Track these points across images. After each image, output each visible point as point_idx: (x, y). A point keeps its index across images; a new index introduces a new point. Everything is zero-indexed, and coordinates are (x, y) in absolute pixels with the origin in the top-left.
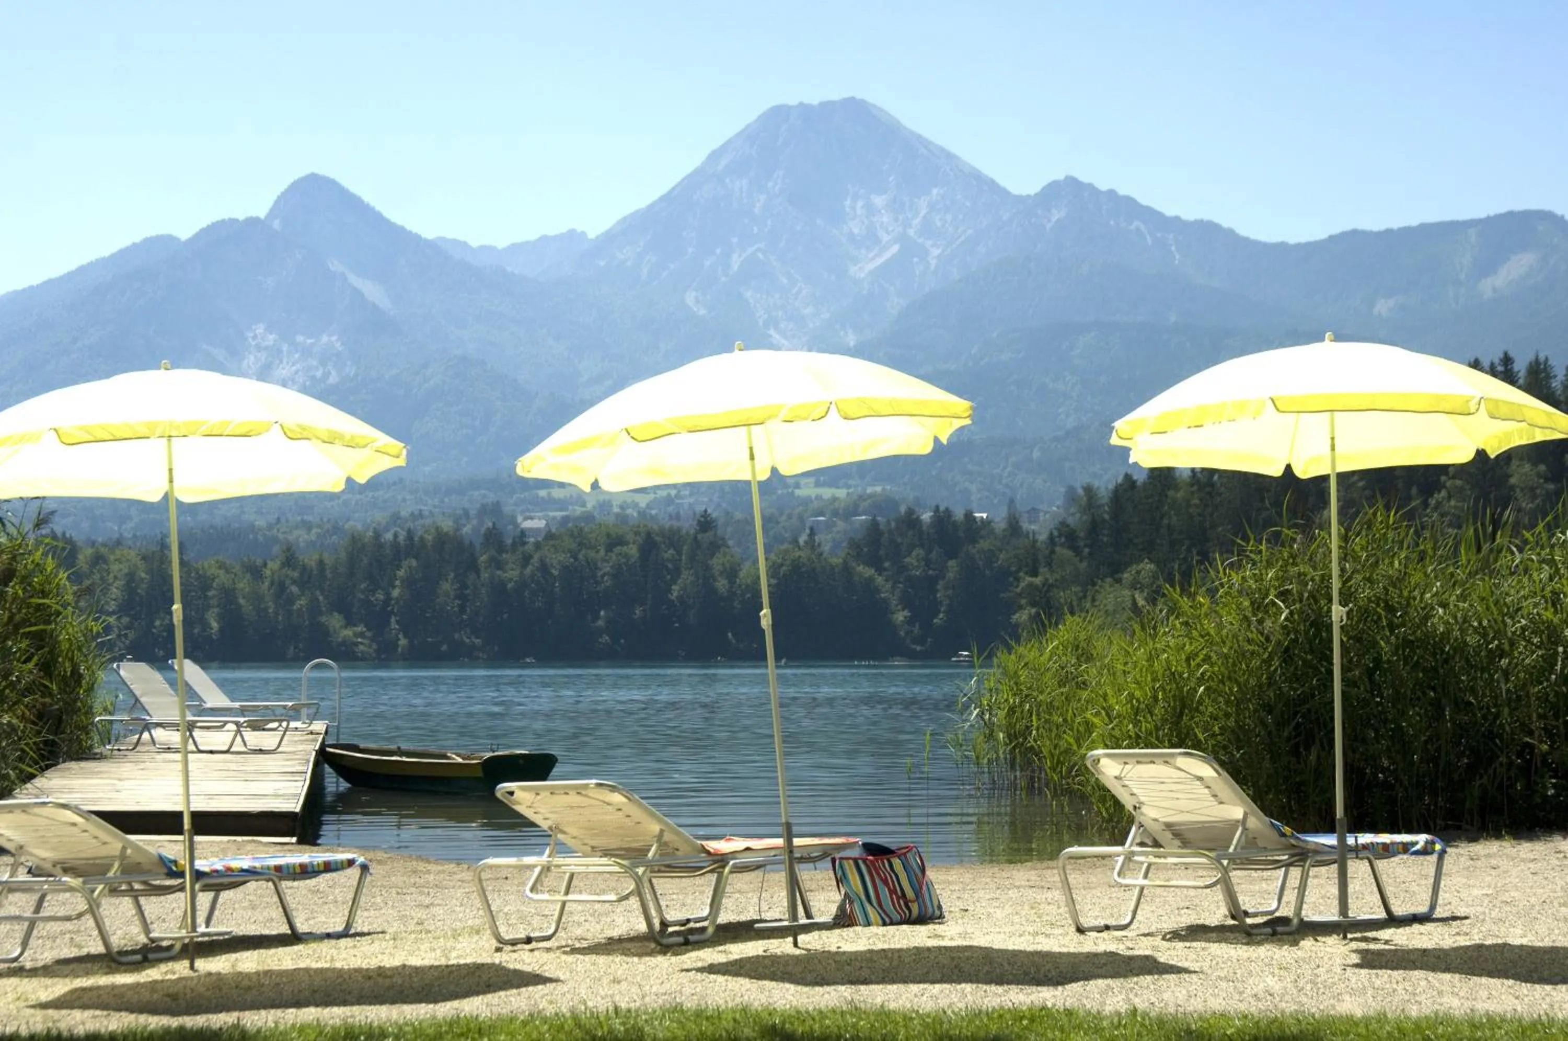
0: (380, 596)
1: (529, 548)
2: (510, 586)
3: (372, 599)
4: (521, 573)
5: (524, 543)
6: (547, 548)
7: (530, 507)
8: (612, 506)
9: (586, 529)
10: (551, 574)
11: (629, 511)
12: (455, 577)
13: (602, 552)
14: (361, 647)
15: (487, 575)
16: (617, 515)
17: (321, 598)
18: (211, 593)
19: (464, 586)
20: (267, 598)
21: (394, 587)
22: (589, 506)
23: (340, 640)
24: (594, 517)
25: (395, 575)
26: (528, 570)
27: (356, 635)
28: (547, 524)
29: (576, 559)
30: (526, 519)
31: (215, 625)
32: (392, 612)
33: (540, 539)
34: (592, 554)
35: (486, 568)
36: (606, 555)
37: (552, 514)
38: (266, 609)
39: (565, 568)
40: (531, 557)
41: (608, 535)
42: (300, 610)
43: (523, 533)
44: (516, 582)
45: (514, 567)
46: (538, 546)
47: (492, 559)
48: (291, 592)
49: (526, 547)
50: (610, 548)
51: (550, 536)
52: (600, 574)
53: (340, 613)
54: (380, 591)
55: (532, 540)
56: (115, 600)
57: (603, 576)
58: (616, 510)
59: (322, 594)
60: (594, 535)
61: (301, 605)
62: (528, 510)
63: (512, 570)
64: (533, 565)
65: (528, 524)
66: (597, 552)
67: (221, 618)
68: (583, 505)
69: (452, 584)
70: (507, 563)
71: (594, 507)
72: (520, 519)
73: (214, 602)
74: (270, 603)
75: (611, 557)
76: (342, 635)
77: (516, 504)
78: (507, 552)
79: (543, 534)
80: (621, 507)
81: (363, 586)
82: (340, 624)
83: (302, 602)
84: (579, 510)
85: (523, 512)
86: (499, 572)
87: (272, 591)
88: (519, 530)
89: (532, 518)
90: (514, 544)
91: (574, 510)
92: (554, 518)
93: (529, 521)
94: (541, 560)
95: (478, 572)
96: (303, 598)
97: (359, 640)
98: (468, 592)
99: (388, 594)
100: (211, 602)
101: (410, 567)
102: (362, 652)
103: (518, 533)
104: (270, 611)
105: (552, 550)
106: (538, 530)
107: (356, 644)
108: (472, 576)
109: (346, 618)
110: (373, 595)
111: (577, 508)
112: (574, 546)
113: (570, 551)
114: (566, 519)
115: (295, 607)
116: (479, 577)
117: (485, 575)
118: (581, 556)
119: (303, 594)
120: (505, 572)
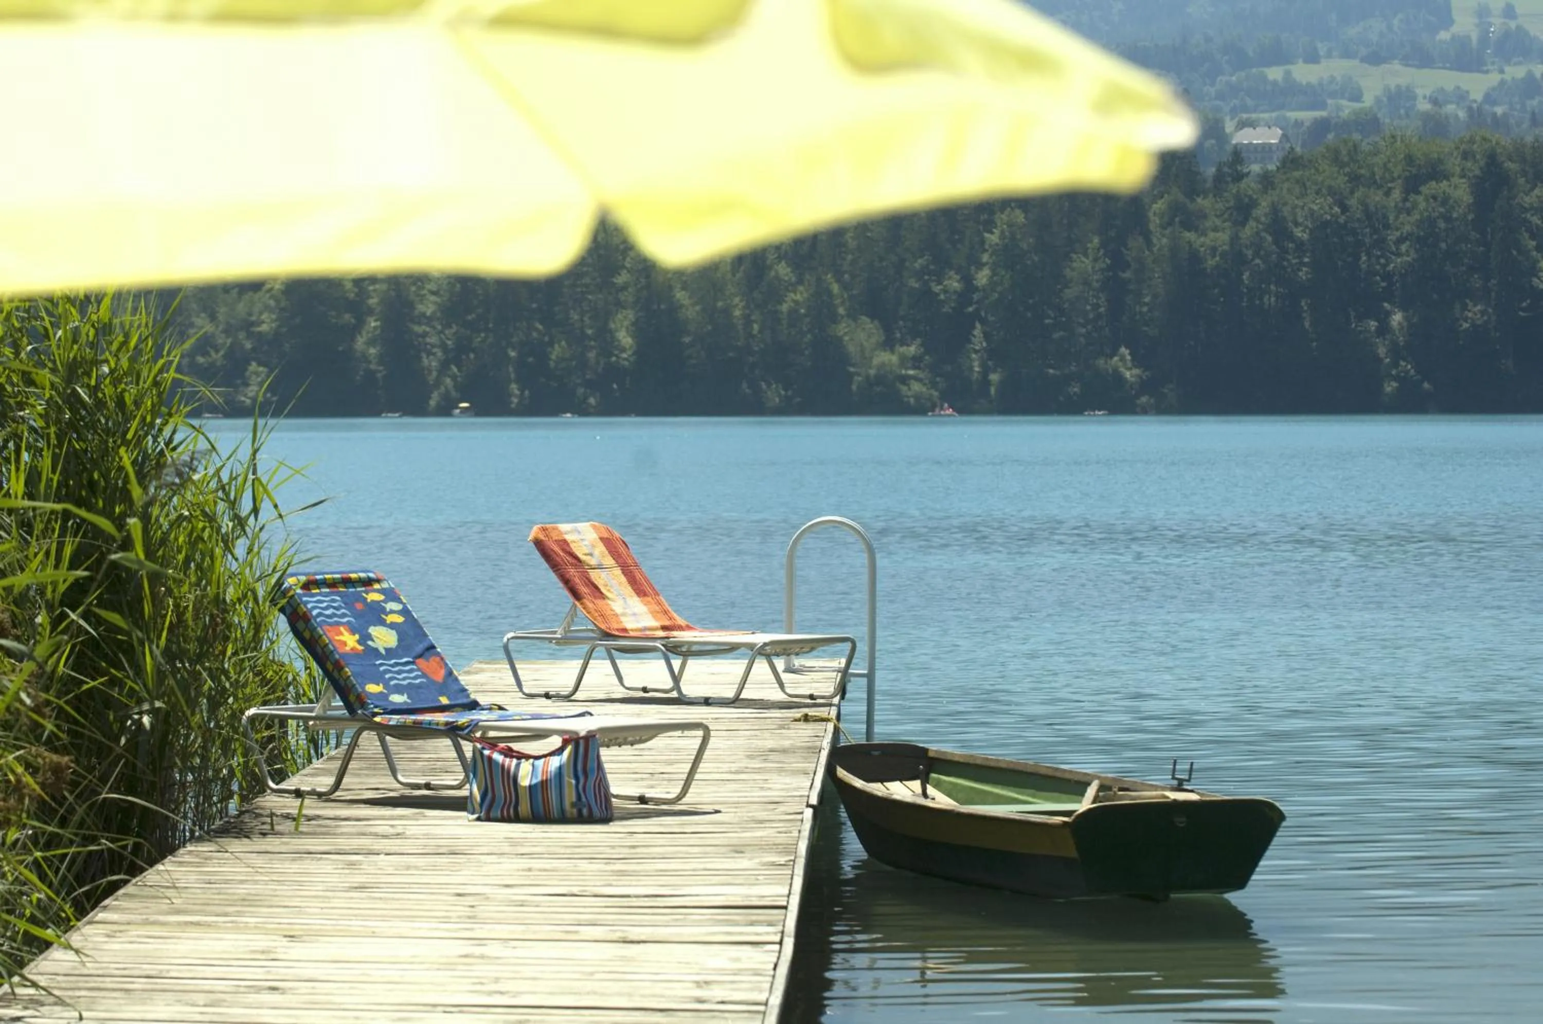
0: (954, 283)
1: (1249, 186)
2: (1211, 263)
3: (937, 289)
4: (1235, 239)
5: (1239, 177)
6: (1286, 185)
7: (1249, 102)
8: (1415, 98)
9: (1365, 147)
10: (1291, 237)
11: (1450, 108)
12: (1103, 245)
13: (1397, 194)
14: (916, 387)
15: (1165, 241)
16: (1427, 118)
17: (835, 288)
18: (622, 279)
19: (1118, 262)
20: (731, 289)
21: (980, 266)
22: (1368, 101)
23: (872, 372)
24: (1376, 120)
25: (983, 242)
26: (1247, 232)
27: (903, 360)
28: (1285, 137)
29: (1345, 209)
30: (1242, 125)
31: (625, 339)
32: (976, 316)
33: (1272, 167)
34: (1376, 197)
35: (1163, 227)
36: (1405, 200)
37: (1293, 115)
38: (727, 312)
39: (1321, 227)
40: (1253, 204)
41: (1410, 159)
42: (793, 312)
43: (1238, 155)
44: (1223, 255)
45: (1218, 222)
46: (1267, 180)
47: (1176, 209)
48: (777, 277)
49: (1243, 184)
50: (1412, 185)
51: (1291, 162)
52: (1393, 236)
53: (873, 317)
54: (952, 273)
55: (1256, 168)
56: (433, 293)
57: (1400, 241)
58: (1424, 106)
59: (838, 281)
60: (1379, 160)
61: (796, 302)
62: (1245, 109)
63: (1215, 229)
64: (1257, 220)
65: (1246, 137)
66: (1388, 193)
67: (638, 330)
68: (1357, 97)
69: (1096, 260)
70: (1205, 217)
71: (1378, 100)
72: (1229, 126)
73: (627, 297)
74: (737, 300)
75: (1415, 205)
76: (876, 361)
77: (1220, 96)
78: (1205, 194)
79: (1278, 156)
80: (1435, 101)
81: (919, 263)
82: (873, 340)
83: (800, 295)
84: (1347, 108)
85: (1234, 112)
86: (1190, 236)
87: (738, 275)
88: (1229, 149)
89: (1252, 124)
90: (1219, 178)
91: (1339, 108)
92: (1298, 124)
93: (1248, 131)
94: (1275, 210)
95: (1147, 236)
96: (801, 288)
97: (911, 372)
98: (1127, 275)
99: (968, 280)
100: (622, 297)
101: (1010, 225)
102: (917, 397)
103: (1226, 157)
104: (737, 313)
105: (1297, 190)
106: (1265, 149)
107: (904, 380)
108: (1135, 243)
109: (888, 329)
110: (939, 283)
111: (1344, 102)
112: (1341, 182)
113: (1332, 192)
114: (1322, 127)
115: (785, 308)
116: (1149, 243)
117: (1161, 241)
118: (1353, 202)
119: (800, 282)
120: (1204, 234)
